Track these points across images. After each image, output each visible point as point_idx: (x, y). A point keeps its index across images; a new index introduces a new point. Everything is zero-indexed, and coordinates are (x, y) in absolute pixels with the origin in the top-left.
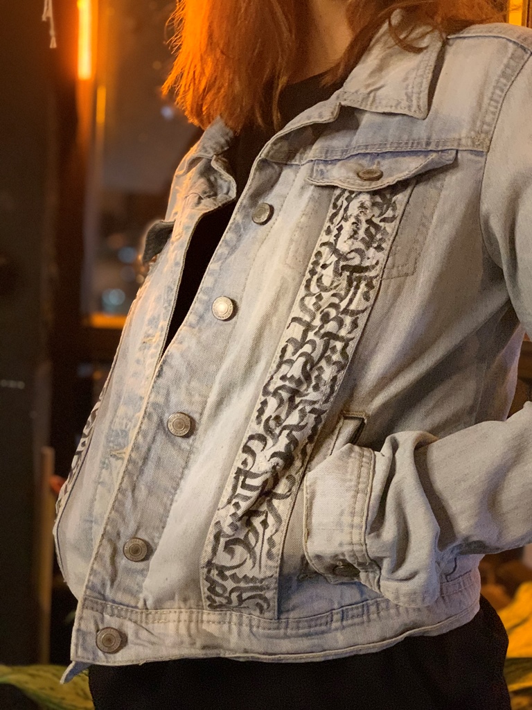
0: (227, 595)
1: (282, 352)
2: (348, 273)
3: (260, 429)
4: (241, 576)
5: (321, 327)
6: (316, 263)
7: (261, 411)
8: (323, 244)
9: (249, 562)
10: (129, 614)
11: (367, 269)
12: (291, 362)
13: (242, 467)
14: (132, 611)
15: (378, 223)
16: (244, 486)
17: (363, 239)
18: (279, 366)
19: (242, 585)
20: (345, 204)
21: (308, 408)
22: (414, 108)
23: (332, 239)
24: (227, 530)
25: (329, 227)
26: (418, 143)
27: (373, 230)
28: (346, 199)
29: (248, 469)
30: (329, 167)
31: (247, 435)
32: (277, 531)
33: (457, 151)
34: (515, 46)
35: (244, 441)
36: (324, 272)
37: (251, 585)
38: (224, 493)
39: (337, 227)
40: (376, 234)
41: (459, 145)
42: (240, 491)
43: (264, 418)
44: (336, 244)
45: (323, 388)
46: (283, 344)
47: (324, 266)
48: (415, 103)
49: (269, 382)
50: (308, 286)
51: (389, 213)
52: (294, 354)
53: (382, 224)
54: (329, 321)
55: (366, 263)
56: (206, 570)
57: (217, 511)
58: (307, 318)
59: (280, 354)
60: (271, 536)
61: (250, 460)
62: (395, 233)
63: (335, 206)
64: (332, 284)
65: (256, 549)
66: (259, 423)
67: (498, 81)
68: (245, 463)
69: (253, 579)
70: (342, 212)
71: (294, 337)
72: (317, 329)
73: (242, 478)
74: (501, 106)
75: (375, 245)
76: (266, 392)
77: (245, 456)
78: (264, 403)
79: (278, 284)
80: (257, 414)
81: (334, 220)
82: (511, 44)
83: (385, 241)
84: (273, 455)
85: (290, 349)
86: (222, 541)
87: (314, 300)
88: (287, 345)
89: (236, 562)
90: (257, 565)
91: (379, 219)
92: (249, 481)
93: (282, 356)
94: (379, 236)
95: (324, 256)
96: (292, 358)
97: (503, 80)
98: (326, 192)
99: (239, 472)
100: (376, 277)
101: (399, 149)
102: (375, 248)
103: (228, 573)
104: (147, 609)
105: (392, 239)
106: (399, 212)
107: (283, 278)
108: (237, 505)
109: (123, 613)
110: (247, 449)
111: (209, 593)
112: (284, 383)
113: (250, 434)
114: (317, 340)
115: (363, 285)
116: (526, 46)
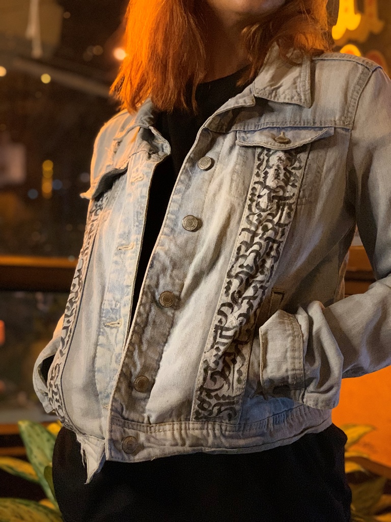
0: (211, 408)
1: (238, 249)
2: (276, 201)
3: (229, 300)
4: (221, 395)
5: (263, 234)
6: (253, 194)
7: (228, 288)
8: (255, 183)
9: (226, 386)
10: (139, 427)
11: (288, 198)
12: (245, 257)
13: (218, 324)
14: (141, 425)
15: (290, 170)
16: (221, 336)
17: (283, 179)
18: (237, 259)
19: (222, 401)
20: (266, 158)
21: (259, 286)
22: (303, 101)
23: (262, 180)
24: (212, 365)
25: (258, 172)
26: (308, 123)
27: (288, 174)
28: (266, 155)
29: (223, 325)
30: (249, 135)
31: (219, 304)
32: (243, 365)
33: (335, 128)
34: (363, 67)
35: (218, 308)
36: (259, 200)
37: (227, 401)
38: (207, 341)
39: (264, 172)
40: (290, 177)
41: (335, 124)
42: (218, 339)
43: (231, 292)
44: (265, 182)
45: (266, 273)
46: (238, 245)
47: (259, 196)
48: (303, 97)
49: (231, 269)
50: (250, 208)
51: (297, 164)
52: (246, 251)
53: (293, 171)
54: (268, 231)
55: (287, 195)
56: (199, 392)
57: (204, 354)
58: (253, 229)
59: (236, 251)
60: (240, 368)
61: (224, 320)
62: (302, 177)
63: (259, 159)
64: (267, 207)
65: (229, 377)
66: (227, 296)
67: (355, 88)
68: (220, 321)
69: (229, 397)
70: (265, 163)
71: (245, 240)
72: (260, 235)
73: (219, 331)
74: (358, 102)
75: (291, 184)
76: (229, 276)
77: (220, 317)
78: (230, 283)
79: (229, 207)
80: (225, 290)
81: (261, 168)
82: (360, 66)
83: (297, 181)
84: (240, 315)
85: (243, 248)
86: (209, 372)
87: (256, 217)
88: (241, 246)
89: (216, 387)
90: (231, 388)
91: (291, 168)
92: (224, 333)
93: (238, 253)
94: (292, 178)
95: (258, 190)
96: (245, 254)
97: (358, 87)
98: (250, 151)
99: (217, 327)
100: (294, 203)
101: (295, 126)
102: (291, 185)
103: (213, 394)
104: (150, 424)
105: (301, 180)
106: (303, 164)
107: (231, 204)
108: (218, 349)
109: (135, 427)
110: (220, 313)
111: (198, 409)
112: (242, 270)
113: (222, 303)
114: (262, 241)
115: (286, 208)
116: (369, 67)
